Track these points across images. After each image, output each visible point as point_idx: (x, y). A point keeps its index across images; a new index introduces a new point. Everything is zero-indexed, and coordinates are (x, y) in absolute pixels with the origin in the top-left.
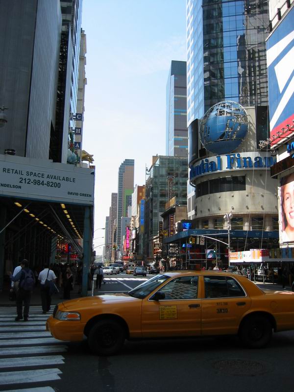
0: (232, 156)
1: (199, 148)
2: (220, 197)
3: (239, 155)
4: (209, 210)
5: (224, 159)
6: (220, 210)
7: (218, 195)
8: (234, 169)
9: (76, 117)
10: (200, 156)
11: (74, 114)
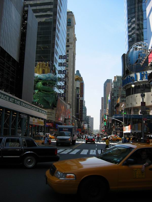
0: (143, 73)
1: (126, 69)
2: (137, 96)
3: (146, 72)
4: (131, 104)
5: (139, 74)
6: (137, 103)
7: (136, 95)
8: (144, 80)
9: (64, 57)
10: (126, 74)
11: (63, 56)
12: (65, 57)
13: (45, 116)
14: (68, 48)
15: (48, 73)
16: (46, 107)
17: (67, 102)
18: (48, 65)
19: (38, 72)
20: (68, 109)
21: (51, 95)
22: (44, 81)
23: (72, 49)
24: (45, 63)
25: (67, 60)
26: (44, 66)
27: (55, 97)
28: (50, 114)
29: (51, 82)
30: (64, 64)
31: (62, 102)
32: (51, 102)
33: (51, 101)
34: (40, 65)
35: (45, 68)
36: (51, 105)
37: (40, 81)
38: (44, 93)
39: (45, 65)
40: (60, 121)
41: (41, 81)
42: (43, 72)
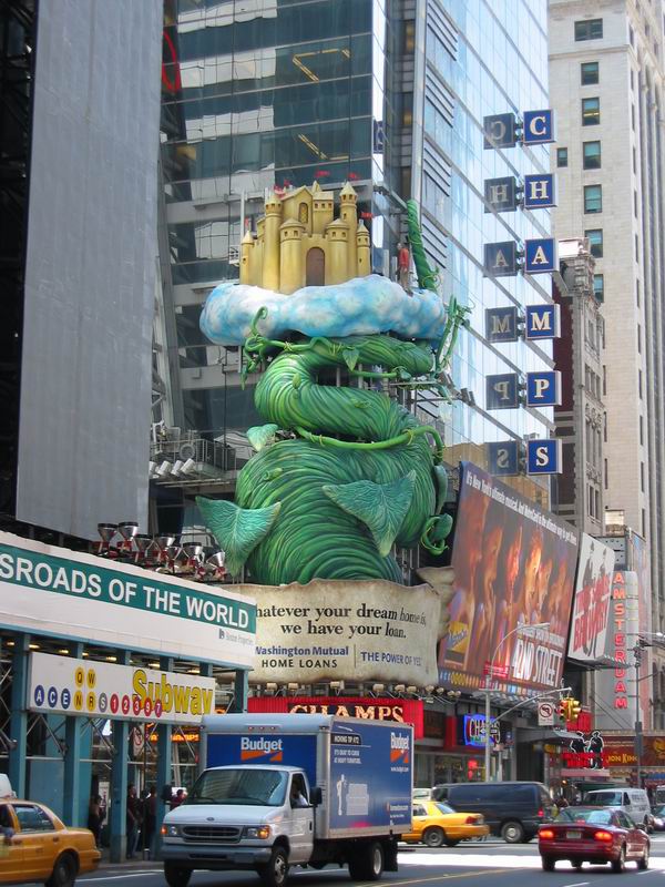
9: (529, 130)
11: (519, 119)
12: (539, 126)
13: (233, 639)
14: (594, 44)
15: (352, 272)
16: (347, 564)
17: (596, 512)
18: (349, 212)
19: (269, 275)
20: (596, 574)
21: (389, 465)
22: (320, 350)
23: (623, 49)
24: (329, 196)
25: (592, 152)
26: (322, 216)
27: (427, 476)
28: (380, 622)
29: (385, 348)
30: (534, 190)
31: (520, 518)
32: (390, 526)
33: (385, 513)
34: (282, 217)
35: (325, 232)
36: (386, 548)
37: (288, 345)
38: (328, 447)
39: (329, 211)
40: (509, 681)
41: (295, 352)
42: (315, 271)
